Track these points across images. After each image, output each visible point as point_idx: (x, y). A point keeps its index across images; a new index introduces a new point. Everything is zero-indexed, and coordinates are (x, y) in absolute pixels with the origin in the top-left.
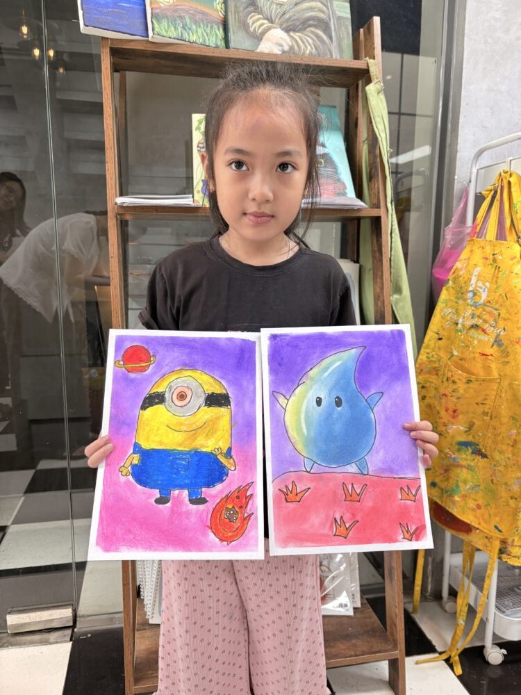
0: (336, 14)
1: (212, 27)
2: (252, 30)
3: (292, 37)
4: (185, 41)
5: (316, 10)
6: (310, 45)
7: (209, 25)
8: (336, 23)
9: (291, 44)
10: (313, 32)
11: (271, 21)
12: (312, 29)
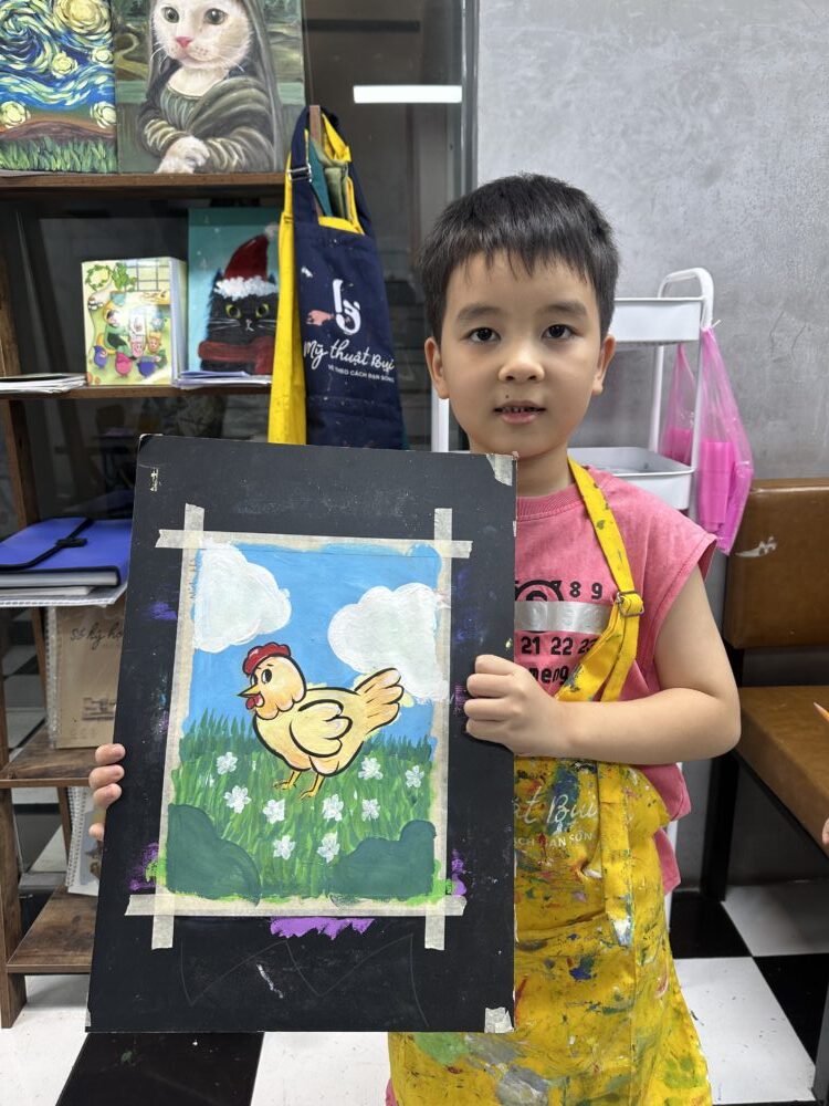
0: (280, 102)
1: (86, 145)
2: (150, 143)
3: (210, 145)
4: (44, 170)
5: (250, 100)
6: (238, 153)
7: (82, 144)
8: (280, 116)
9: (208, 155)
10: (243, 135)
11: (179, 127)
12: (244, 130)
